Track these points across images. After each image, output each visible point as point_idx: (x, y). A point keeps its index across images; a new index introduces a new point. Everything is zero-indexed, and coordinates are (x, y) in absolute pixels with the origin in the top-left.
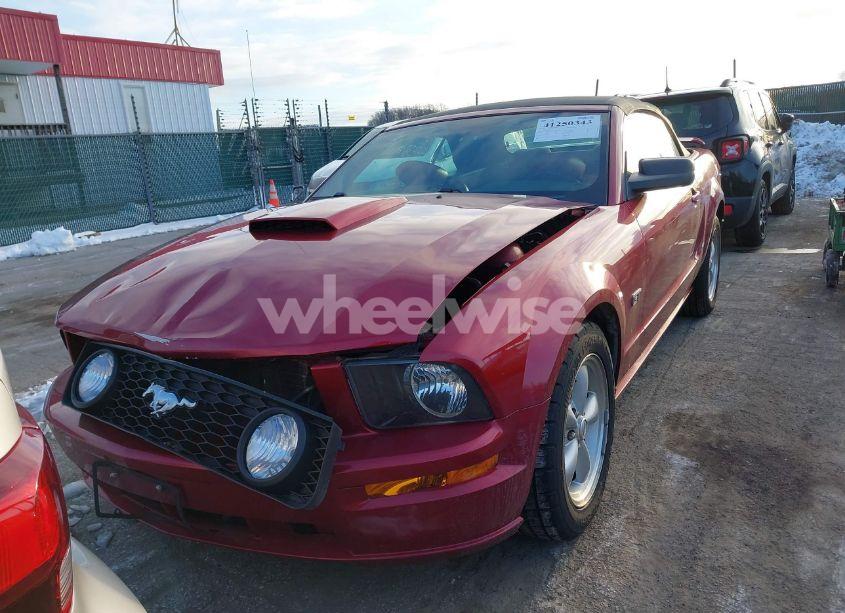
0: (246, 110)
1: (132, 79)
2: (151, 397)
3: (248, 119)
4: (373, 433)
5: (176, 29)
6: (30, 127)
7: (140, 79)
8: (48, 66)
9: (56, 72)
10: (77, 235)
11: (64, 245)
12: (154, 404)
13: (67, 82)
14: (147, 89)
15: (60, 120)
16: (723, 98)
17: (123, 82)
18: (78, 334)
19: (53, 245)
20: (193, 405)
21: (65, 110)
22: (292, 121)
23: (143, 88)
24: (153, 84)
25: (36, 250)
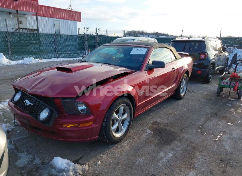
0: (85, 30)
1: (57, 18)
2: (26, 102)
3: (85, 32)
4: (66, 114)
5: (70, 5)
6: (28, 29)
7: (59, 18)
8: (35, 13)
9: (37, 15)
10: (36, 59)
11: (32, 62)
12: (26, 104)
13: (39, 18)
14: (60, 21)
15: (36, 28)
16: (202, 42)
17: (54, 19)
18: (16, 88)
19: (29, 62)
20: (32, 104)
21: (38, 25)
22: (97, 34)
23: (59, 21)
24: (62, 20)
25: (25, 63)
